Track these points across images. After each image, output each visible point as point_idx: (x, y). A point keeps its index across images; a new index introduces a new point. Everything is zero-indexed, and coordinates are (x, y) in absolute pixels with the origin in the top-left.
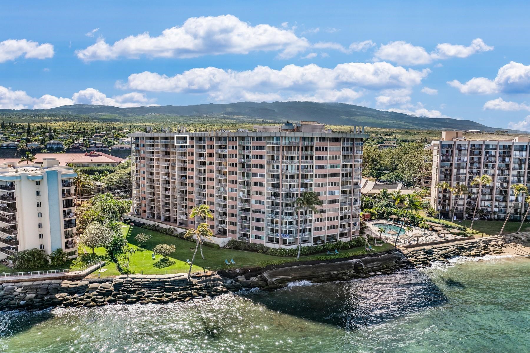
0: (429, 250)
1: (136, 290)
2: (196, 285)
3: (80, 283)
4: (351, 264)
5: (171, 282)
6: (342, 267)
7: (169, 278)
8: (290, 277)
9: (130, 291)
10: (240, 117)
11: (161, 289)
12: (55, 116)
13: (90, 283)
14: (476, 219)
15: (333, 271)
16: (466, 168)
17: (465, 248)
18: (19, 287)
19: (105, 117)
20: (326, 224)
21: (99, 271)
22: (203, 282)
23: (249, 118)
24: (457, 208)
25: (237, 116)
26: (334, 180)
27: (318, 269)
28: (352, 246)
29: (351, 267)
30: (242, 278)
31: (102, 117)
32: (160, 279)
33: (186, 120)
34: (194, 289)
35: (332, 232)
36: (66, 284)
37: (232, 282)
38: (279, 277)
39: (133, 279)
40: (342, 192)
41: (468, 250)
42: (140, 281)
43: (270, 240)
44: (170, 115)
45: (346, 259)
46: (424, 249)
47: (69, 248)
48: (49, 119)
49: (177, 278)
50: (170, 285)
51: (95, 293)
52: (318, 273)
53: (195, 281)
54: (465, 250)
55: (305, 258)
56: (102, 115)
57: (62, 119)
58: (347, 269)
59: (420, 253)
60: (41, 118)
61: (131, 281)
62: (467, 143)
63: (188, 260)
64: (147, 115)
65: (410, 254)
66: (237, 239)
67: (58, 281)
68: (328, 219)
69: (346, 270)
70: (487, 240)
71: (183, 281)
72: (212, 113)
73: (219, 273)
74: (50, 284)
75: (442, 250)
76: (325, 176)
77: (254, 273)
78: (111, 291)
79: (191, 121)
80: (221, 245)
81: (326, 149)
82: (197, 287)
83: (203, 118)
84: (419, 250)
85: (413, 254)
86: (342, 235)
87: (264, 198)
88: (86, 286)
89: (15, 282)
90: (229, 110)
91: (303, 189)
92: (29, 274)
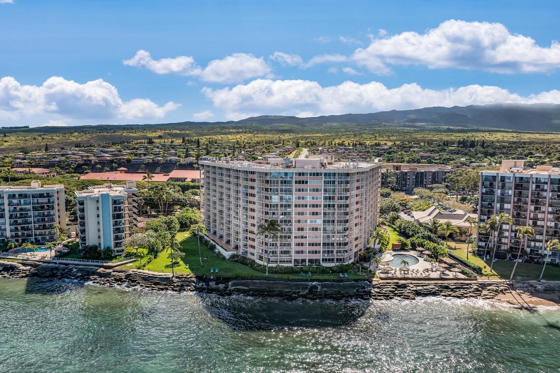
0: (402, 284)
1: (137, 280)
2: (175, 283)
3: (108, 271)
4: (308, 285)
5: (159, 278)
6: (297, 286)
7: (160, 275)
8: (247, 288)
9: (134, 280)
10: (424, 124)
11: (151, 282)
12: (240, 128)
13: (114, 271)
14: (520, 261)
15: (287, 288)
16: (510, 203)
17: (450, 289)
18: (76, 268)
19: (284, 128)
20: (307, 248)
21: (126, 265)
22: (181, 282)
23: (433, 125)
24: (499, 247)
25: (421, 124)
26: (315, 210)
27: (274, 286)
28: (334, 272)
29: (306, 288)
30: (212, 284)
31: (280, 128)
32: (154, 275)
33: (361, 129)
34: (172, 285)
35: (314, 257)
36: (101, 270)
37: (203, 285)
38: (238, 287)
39: (139, 273)
40: (324, 222)
41: (452, 290)
42: (142, 275)
43: (261, 258)
44: (347, 124)
45: (307, 280)
46: (398, 283)
47: (119, 247)
48: (234, 131)
49: (165, 276)
50: (158, 280)
51: (113, 278)
52: (273, 288)
53: (175, 280)
54: (449, 290)
55: (272, 275)
56: (281, 126)
57: (244, 130)
58: (302, 289)
59: (390, 286)
60: (227, 131)
61: (137, 274)
62: (511, 175)
63: (188, 265)
64: (324, 124)
65: (379, 285)
66: (241, 254)
67: (97, 268)
68: (309, 245)
69: (300, 290)
70: (486, 283)
71: (168, 279)
72: (393, 120)
73: (196, 277)
74: (92, 269)
75: (418, 286)
76: (306, 206)
77: (224, 281)
78: (122, 279)
79: (366, 130)
80: (227, 257)
81: (307, 182)
82: (175, 284)
83: (380, 127)
84: (391, 283)
85: (381, 286)
86: (325, 260)
87: (255, 221)
88: (110, 273)
89: (76, 265)
90: (412, 116)
91: (283, 216)
92: (85, 261)
